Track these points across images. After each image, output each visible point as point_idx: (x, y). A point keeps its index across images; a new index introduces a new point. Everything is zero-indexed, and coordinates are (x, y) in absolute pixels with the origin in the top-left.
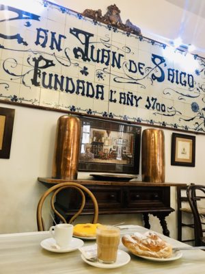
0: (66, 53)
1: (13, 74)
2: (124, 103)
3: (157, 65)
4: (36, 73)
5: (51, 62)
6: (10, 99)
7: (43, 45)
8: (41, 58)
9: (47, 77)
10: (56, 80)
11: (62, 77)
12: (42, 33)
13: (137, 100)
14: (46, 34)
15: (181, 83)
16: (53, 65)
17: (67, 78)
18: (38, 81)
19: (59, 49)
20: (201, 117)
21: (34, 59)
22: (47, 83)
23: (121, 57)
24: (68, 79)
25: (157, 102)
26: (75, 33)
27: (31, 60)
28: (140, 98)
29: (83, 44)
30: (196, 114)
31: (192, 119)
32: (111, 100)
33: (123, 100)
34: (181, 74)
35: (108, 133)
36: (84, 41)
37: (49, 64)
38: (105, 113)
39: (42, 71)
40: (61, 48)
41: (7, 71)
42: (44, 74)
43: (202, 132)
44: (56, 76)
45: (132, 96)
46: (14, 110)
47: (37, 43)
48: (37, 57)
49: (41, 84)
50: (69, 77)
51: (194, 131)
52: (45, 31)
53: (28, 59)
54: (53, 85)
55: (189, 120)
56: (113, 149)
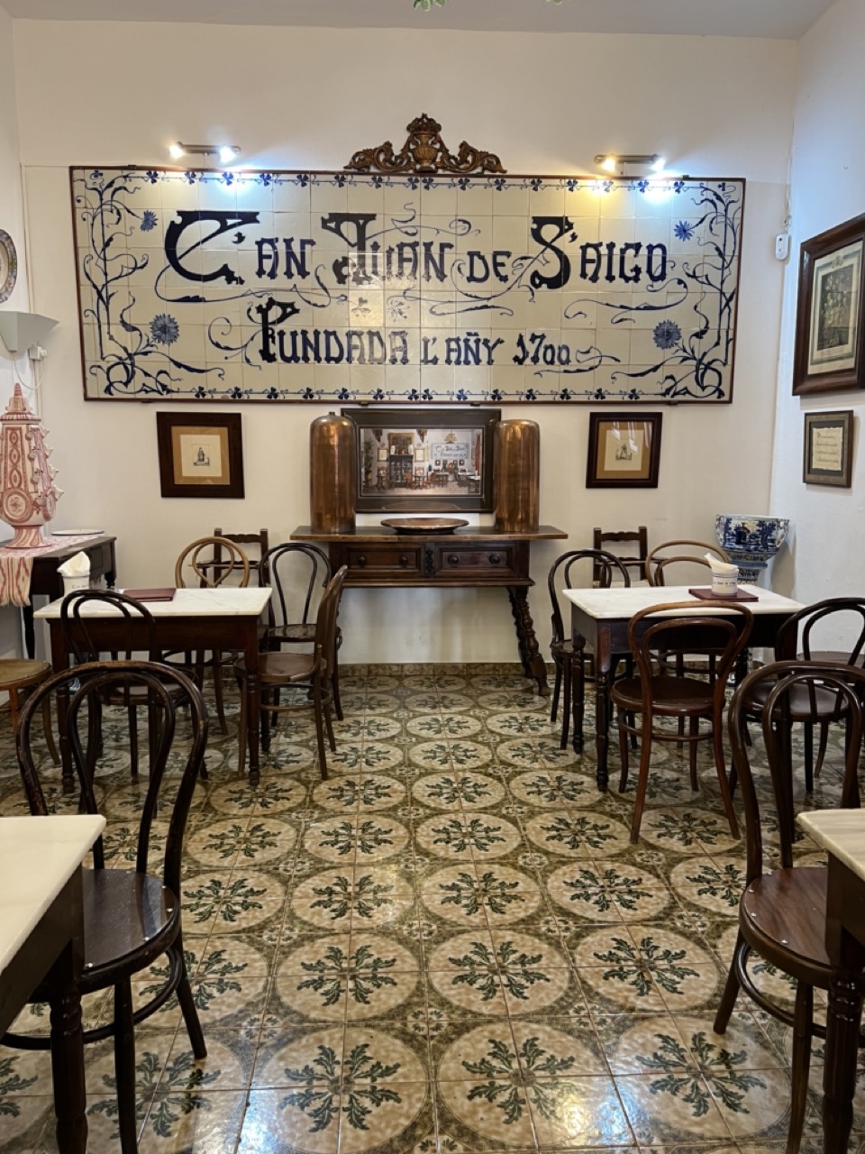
0: (318, 278)
1: (227, 348)
2: (458, 362)
3: (548, 245)
4: (267, 337)
5: (291, 305)
6: (229, 396)
7: (272, 275)
8: (271, 303)
9: (288, 339)
10: (306, 342)
11: (317, 333)
12: (267, 249)
13: (490, 350)
14: (274, 248)
15: (622, 275)
16: (296, 311)
17: (326, 332)
18: (272, 352)
19: (303, 273)
20: (685, 359)
21: (259, 309)
22: (288, 353)
23: (447, 250)
24: (328, 334)
25: (546, 342)
26: (333, 225)
27: (254, 313)
28: (500, 341)
29: (353, 246)
30: (669, 352)
31: (655, 369)
32: (426, 361)
33: (454, 356)
34: (623, 251)
35: (422, 435)
36: (354, 239)
37: (289, 310)
38: (414, 391)
39: (277, 328)
40: (307, 269)
41: (217, 345)
42: (282, 334)
43: (688, 397)
44: (304, 333)
45: (477, 341)
46: (238, 416)
47: (260, 272)
48: (264, 302)
49: (278, 357)
50: (330, 330)
51: (660, 398)
52: (272, 242)
53: (249, 310)
54: (300, 353)
55: (642, 374)
56: (434, 467)
